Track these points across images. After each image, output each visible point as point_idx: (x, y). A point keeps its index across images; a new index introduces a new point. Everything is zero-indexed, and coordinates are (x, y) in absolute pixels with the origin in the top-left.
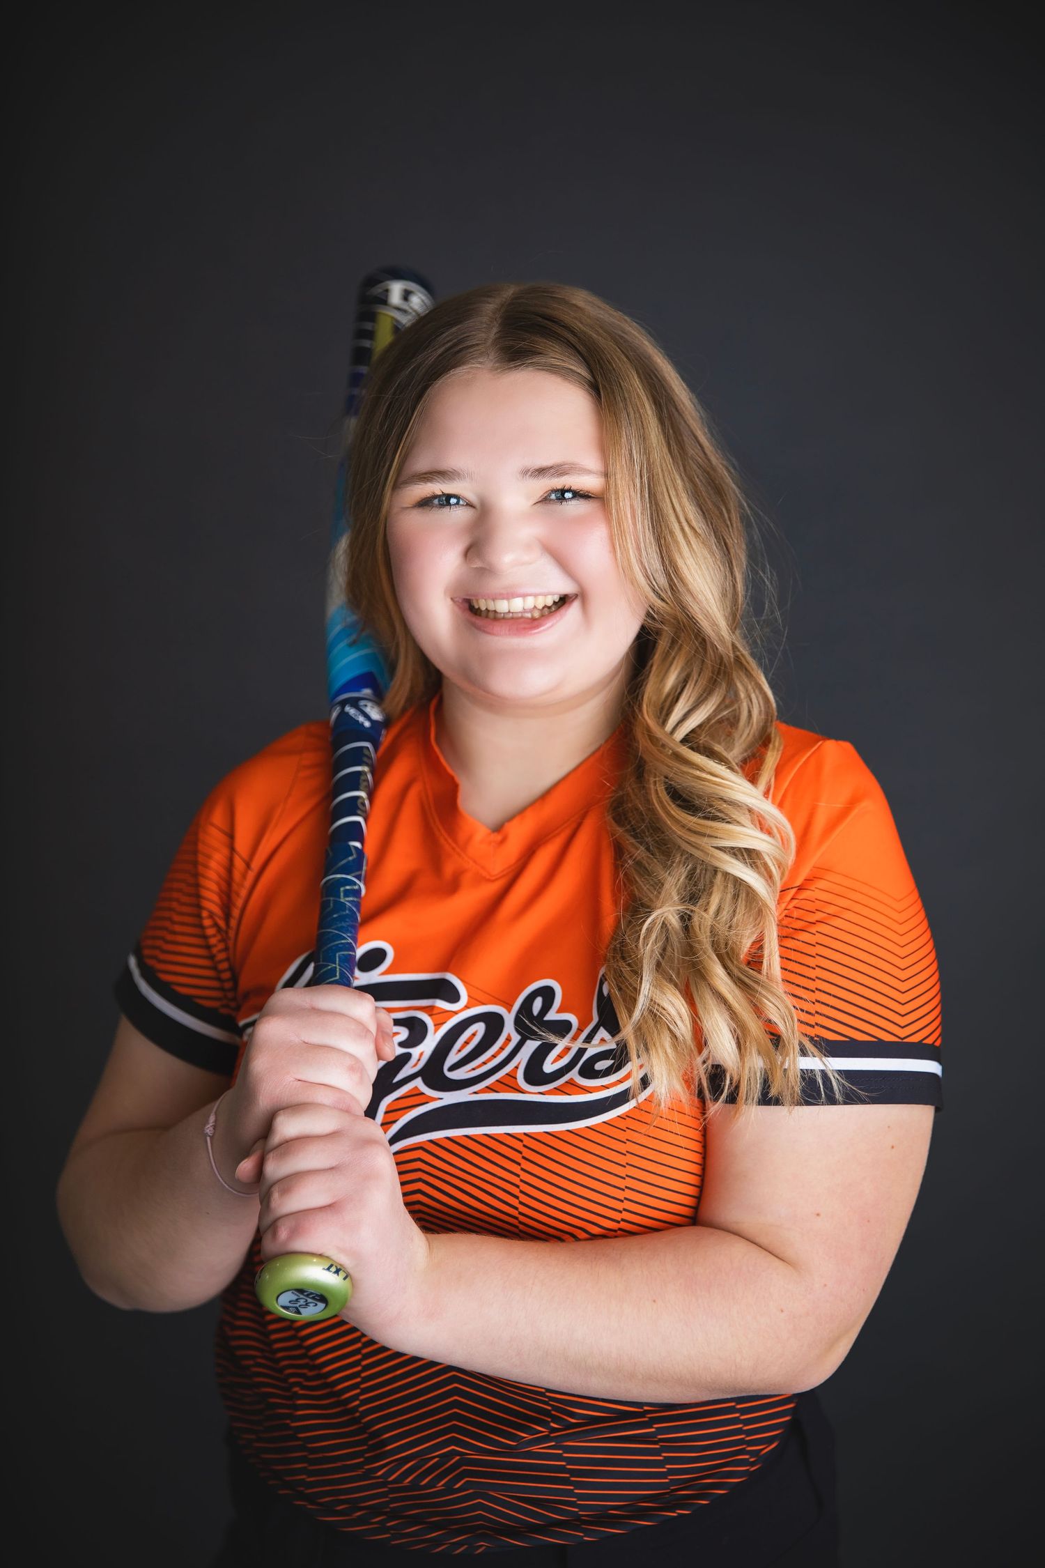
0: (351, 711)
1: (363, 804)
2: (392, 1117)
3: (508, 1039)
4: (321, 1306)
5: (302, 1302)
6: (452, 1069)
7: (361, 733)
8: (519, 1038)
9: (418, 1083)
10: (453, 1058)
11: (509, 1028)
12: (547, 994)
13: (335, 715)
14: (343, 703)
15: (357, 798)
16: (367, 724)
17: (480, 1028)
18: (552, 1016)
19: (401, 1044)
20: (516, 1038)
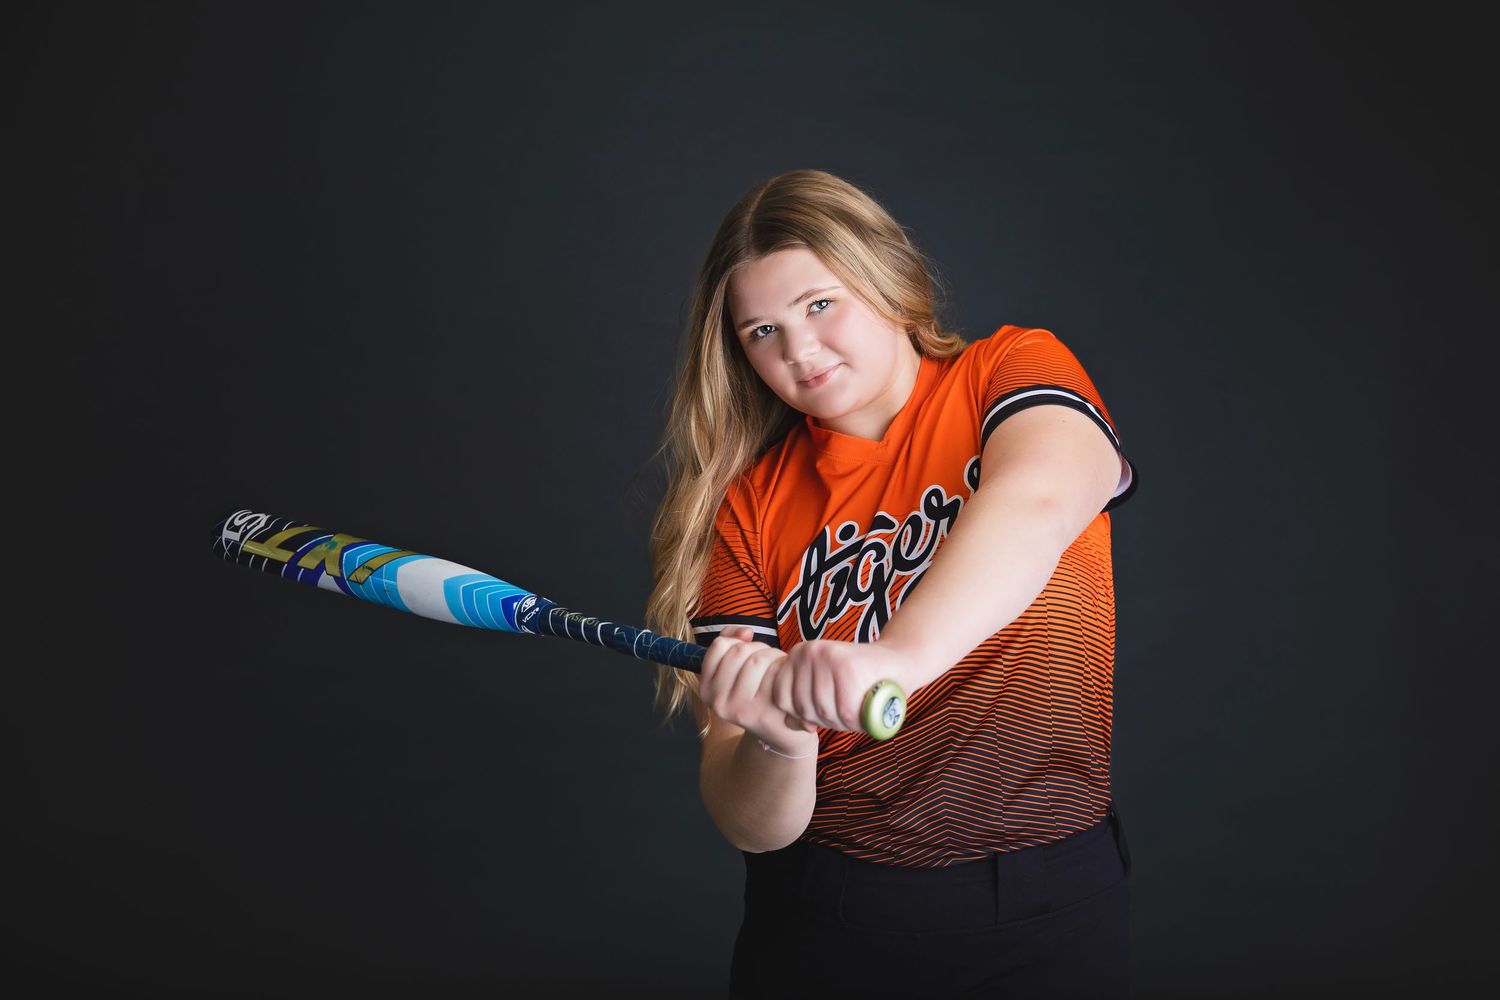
0: (527, 618)
1: (591, 621)
2: (894, 597)
3: (928, 525)
4: (896, 701)
5: (892, 713)
6: (908, 554)
7: (542, 615)
8: (934, 522)
9: (897, 572)
10: (904, 550)
11: (925, 519)
12: (936, 493)
13: (527, 630)
14: (521, 623)
15: (585, 623)
16: (537, 609)
17: (909, 527)
18: (946, 502)
19: (875, 561)
20: (932, 523)
